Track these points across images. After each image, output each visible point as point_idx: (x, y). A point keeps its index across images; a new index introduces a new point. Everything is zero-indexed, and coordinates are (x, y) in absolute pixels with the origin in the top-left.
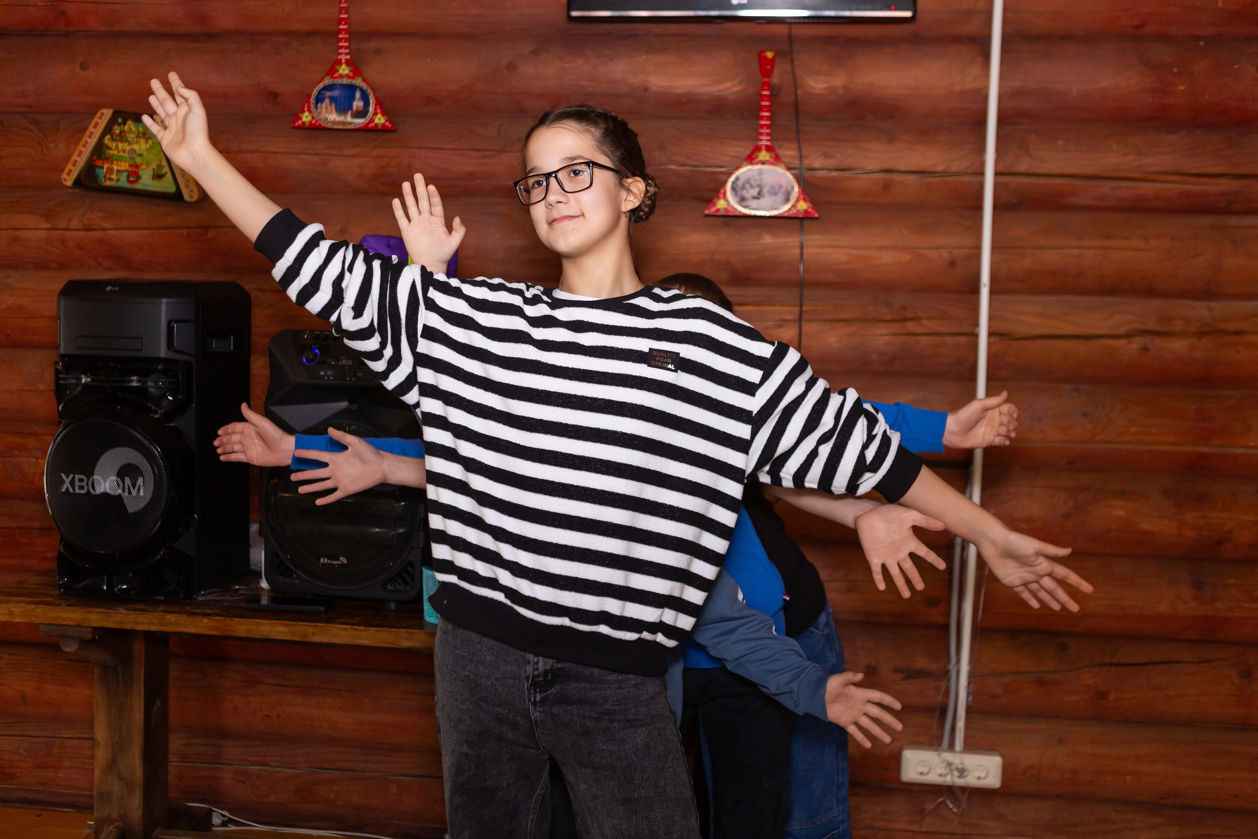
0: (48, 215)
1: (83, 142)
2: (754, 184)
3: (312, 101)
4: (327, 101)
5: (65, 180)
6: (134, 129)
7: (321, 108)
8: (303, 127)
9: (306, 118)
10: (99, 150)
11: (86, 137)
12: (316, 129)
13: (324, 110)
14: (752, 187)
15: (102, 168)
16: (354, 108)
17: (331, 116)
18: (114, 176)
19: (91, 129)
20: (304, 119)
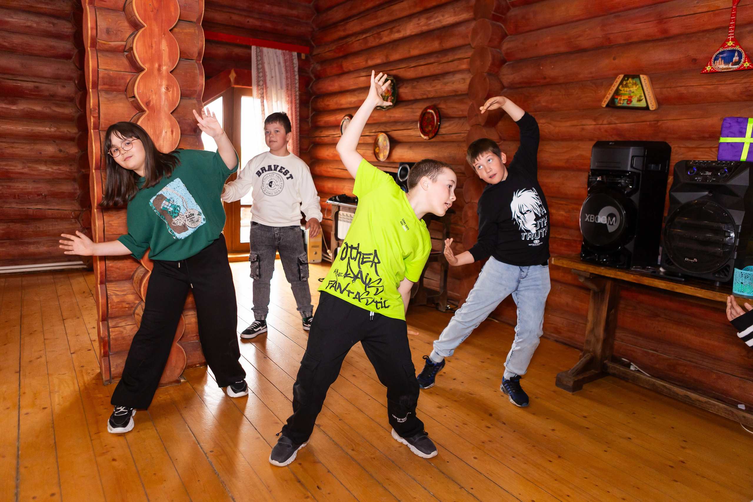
0: (595, 119)
1: (611, 89)
3: (713, 60)
4: (720, 59)
5: (603, 105)
6: (631, 82)
7: (717, 62)
8: (707, 73)
9: (708, 68)
10: (617, 92)
11: (612, 87)
12: (714, 73)
13: (718, 64)
15: (617, 99)
16: (734, 61)
17: (721, 66)
18: (622, 102)
19: (615, 83)
20: (708, 69)
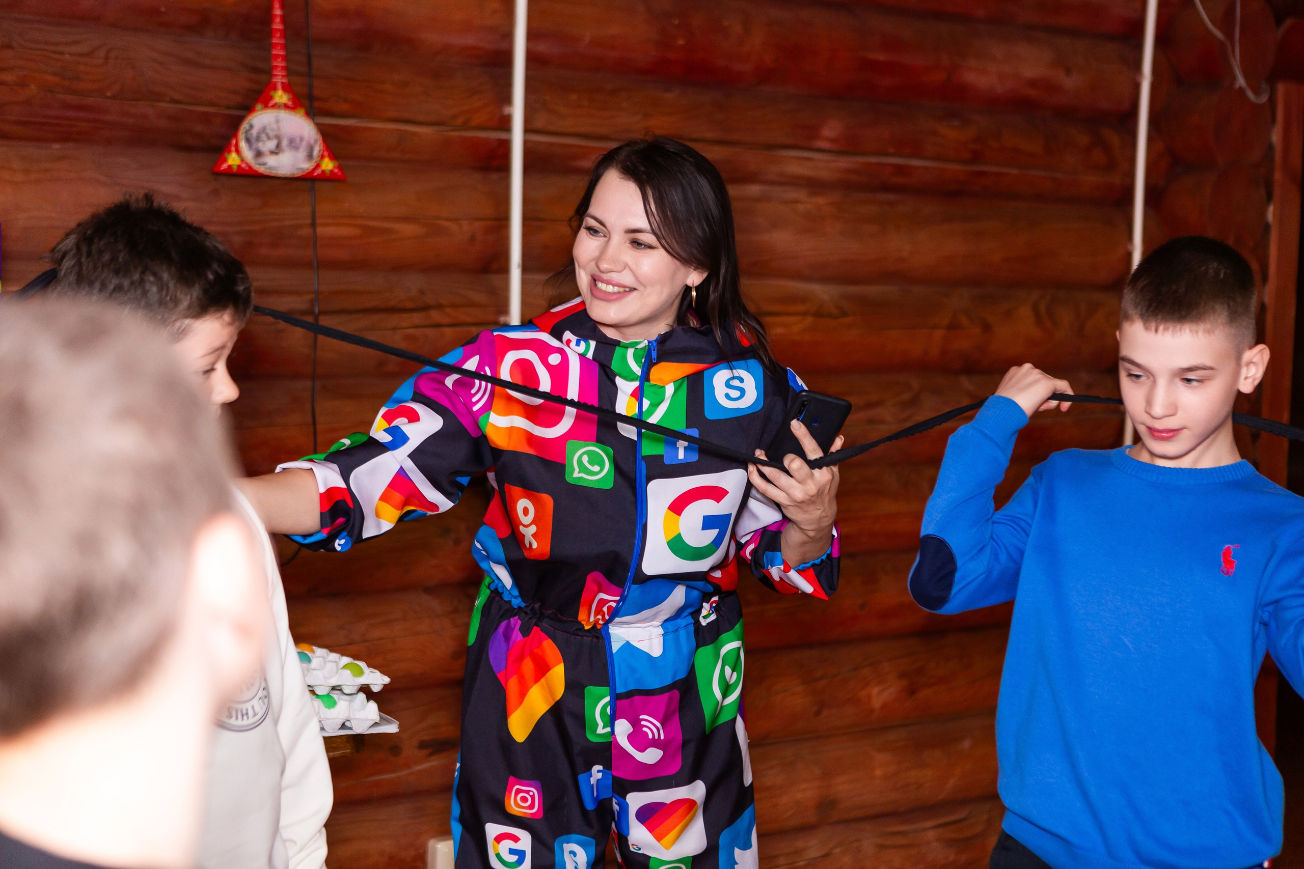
2: (271, 134)
14: (269, 138)
